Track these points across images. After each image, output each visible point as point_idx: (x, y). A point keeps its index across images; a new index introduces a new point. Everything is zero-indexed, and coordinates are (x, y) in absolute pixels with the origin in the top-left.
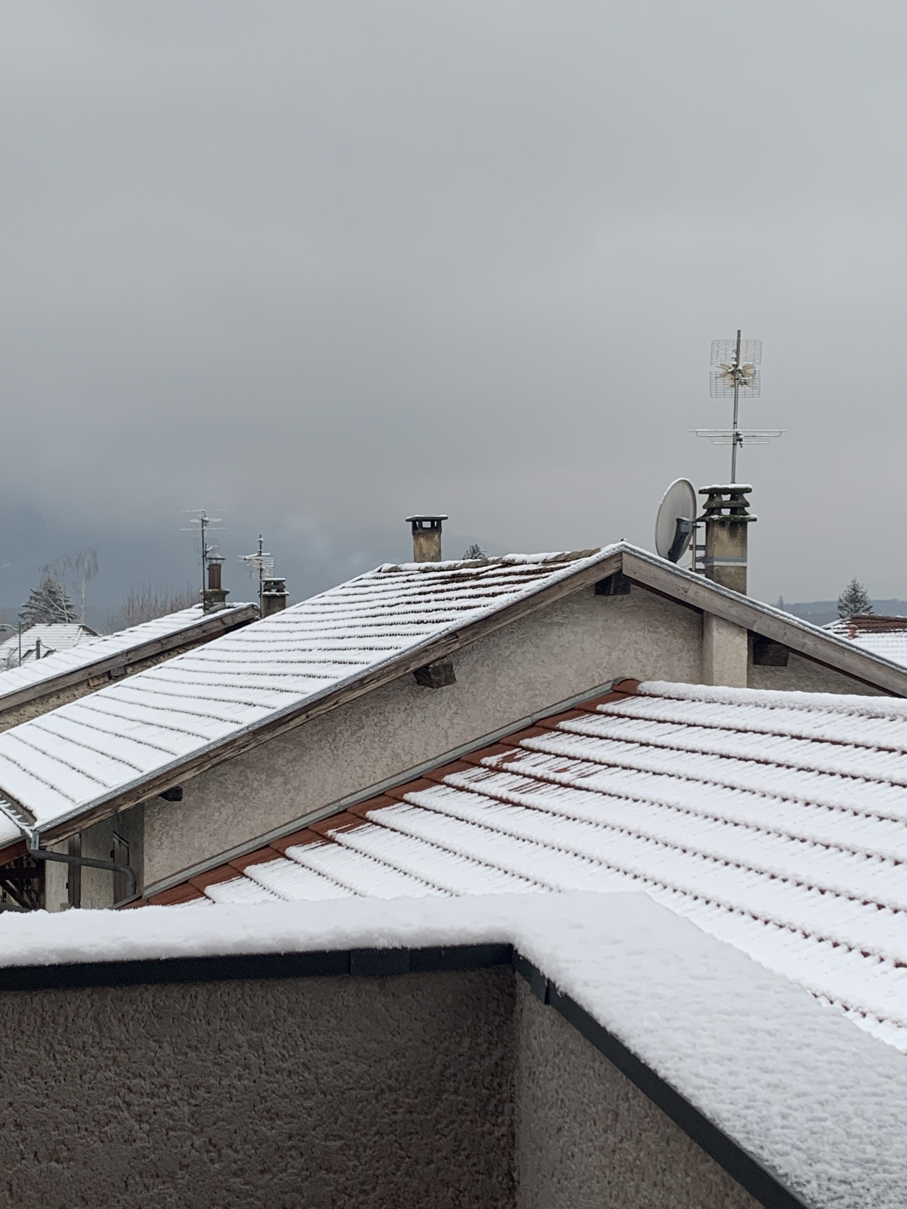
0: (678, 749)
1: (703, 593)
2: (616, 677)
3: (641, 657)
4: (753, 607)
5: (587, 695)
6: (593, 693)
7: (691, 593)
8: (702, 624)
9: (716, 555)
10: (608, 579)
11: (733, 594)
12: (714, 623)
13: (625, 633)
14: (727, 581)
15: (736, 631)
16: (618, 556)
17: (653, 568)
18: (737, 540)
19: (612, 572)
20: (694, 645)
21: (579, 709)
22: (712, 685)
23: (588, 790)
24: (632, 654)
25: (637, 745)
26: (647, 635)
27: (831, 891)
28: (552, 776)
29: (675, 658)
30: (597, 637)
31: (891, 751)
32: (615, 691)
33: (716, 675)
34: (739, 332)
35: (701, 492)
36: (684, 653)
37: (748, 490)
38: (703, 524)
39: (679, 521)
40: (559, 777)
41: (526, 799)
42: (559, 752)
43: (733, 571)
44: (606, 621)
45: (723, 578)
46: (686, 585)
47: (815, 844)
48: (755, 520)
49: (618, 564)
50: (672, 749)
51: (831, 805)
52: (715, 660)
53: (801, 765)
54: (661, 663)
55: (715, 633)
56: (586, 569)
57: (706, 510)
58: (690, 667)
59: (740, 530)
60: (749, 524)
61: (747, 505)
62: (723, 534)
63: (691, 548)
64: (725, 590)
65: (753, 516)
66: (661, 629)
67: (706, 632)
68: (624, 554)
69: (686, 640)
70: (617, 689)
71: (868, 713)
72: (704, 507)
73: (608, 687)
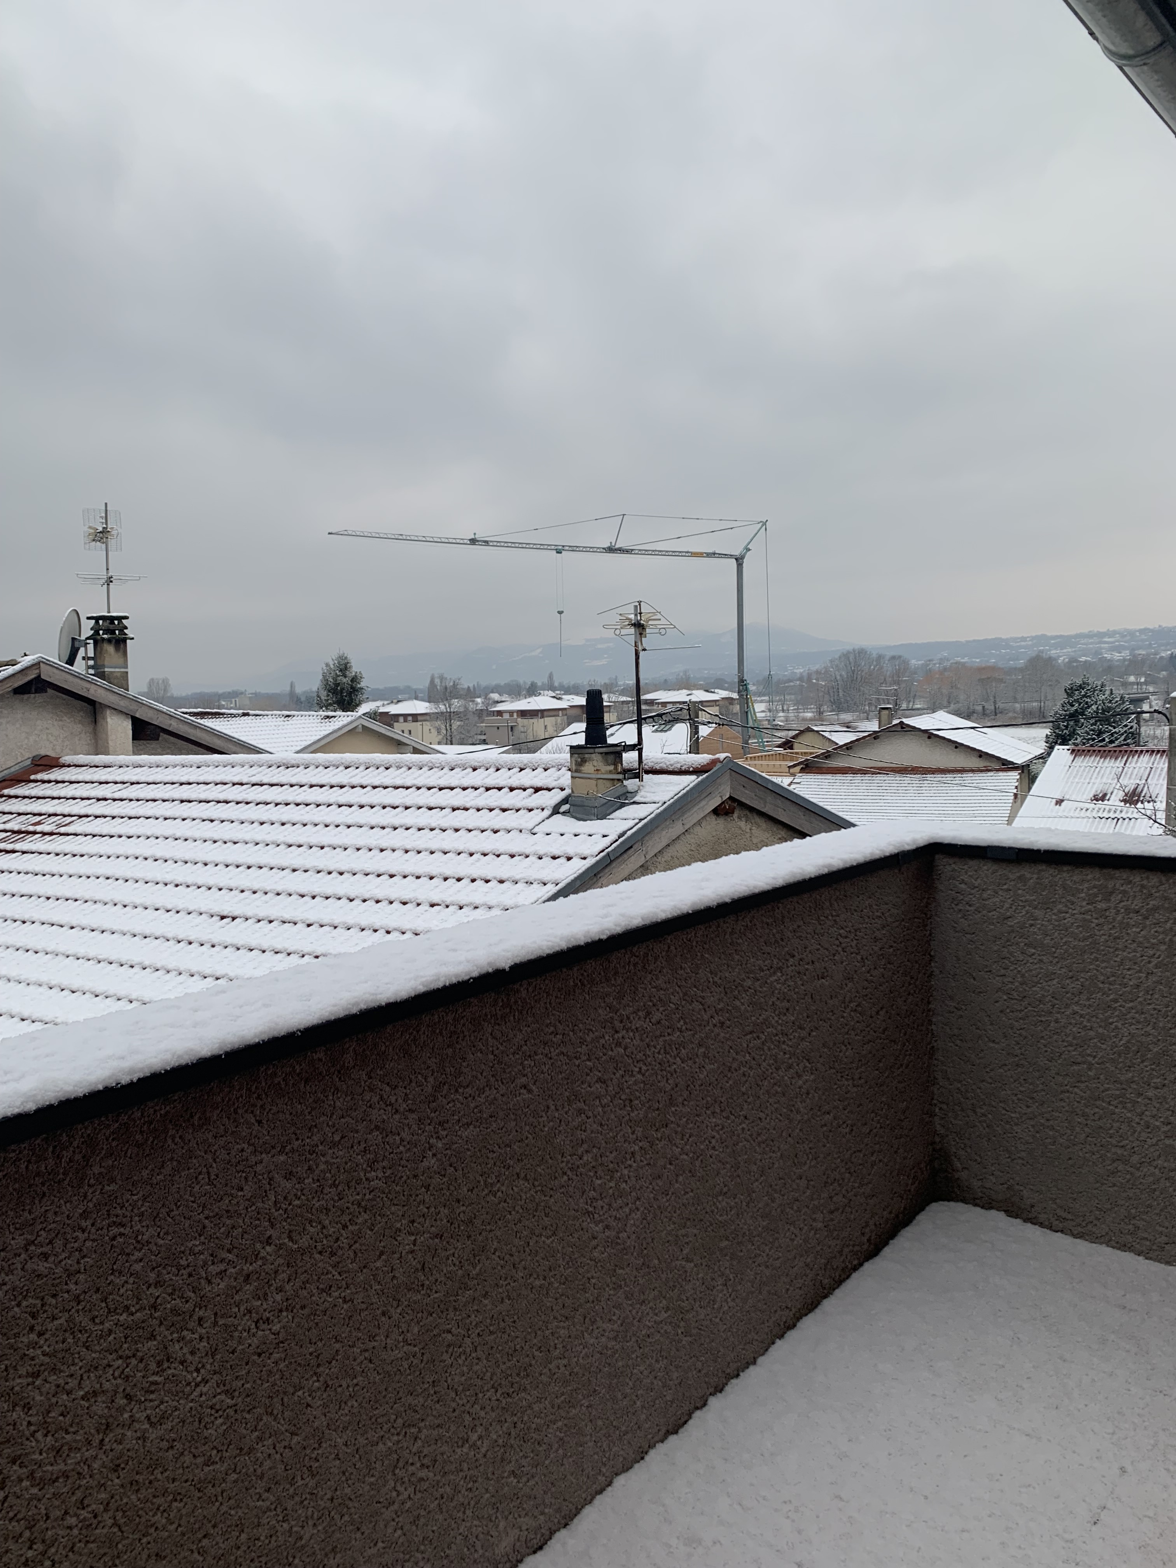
0: (138, 800)
1: (101, 692)
2: (34, 754)
3: (52, 739)
4: (135, 700)
5: (13, 770)
6: (17, 768)
7: (92, 691)
8: (95, 713)
9: (106, 663)
10: (30, 683)
11: (121, 691)
12: (108, 712)
13: (39, 722)
14: (116, 681)
15: (123, 717)
16: (37, 665)
17: (64, 674)
18: (120, 654)
19: (33, 676)
20: (90, 728)
21: (12, 780)
22: (109, 754)
23: (76, 835)
24: (45, 737)
25: (94, 800)
26: (55, 723)
27: (348, 872)
28: (31, 828)
29: (77, 738)
30: (18, 726)
31: (322, 786)
32: (36, 765)
33: (111, 749)
34: (106, 504)
35: (88, 618)
36: (83, 735)
37: (126, 618)
38: (91, 641)
39: (73, 639)
40: (39, 828)
41: (18, 846)
42: (21, 811)
43: (119, 675)
44: (23, 713)
45: (112, 680)
46: (88, 685)
47: (311, 847)
48: (133, 639)
49: (37, 671)
50: (131, 800)
51: (305, 822)
52: (110, 738)
53: (258, 801)
54: (67, 743)
55: (109, 720)
56: (13, 675)
57: (92, 632)
58: (88, 745)
59: (122, 646)
60: (128, 641)
61: (126, 628)
62: (110, 649)
63: (84, 658)
64: (116, 689)
65: (131, 636)
66: (65, 718)
67: (99, 718)
68: (41, 664)
69: (83, 725)
70: (38, 763)
71: (284, 764)
72: (92, 629)
73: (29, 762)
